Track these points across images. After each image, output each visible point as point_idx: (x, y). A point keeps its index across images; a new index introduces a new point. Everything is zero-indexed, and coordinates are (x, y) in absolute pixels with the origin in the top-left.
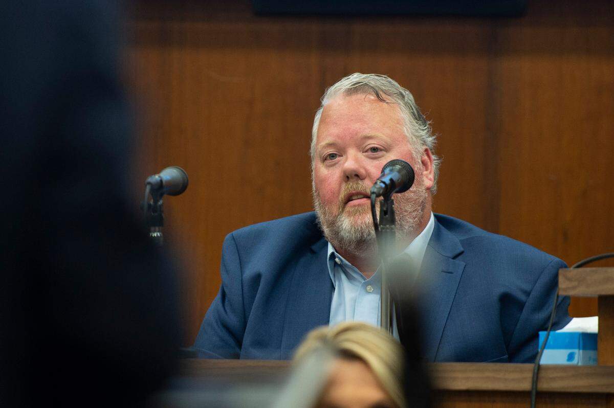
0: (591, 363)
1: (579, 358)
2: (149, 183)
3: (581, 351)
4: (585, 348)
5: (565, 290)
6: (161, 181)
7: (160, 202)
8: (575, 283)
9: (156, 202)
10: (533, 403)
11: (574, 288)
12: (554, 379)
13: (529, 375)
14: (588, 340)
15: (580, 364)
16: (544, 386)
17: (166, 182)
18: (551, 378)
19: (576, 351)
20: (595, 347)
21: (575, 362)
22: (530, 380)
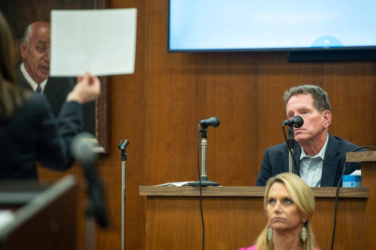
0: (360, 187)
1: (355, 185)
2: (200, 123)
3: (355, 182)
4: (357, 181)
5: (348, 160)
6: (205, 122)
7: (205, 130)
8: (351, 158)
9: (204, 130)
10: (336, 201)
11: (351, 159)
12: (344, 193)
13: (335, 191)
14: (358, 178)
15: (355, 187)
16: (341, 195)
17: (207, 123)
18: (343, 192)
19: (354, 182)
20: (360, 181)
21: (353, 186)
22: (335, 193)
